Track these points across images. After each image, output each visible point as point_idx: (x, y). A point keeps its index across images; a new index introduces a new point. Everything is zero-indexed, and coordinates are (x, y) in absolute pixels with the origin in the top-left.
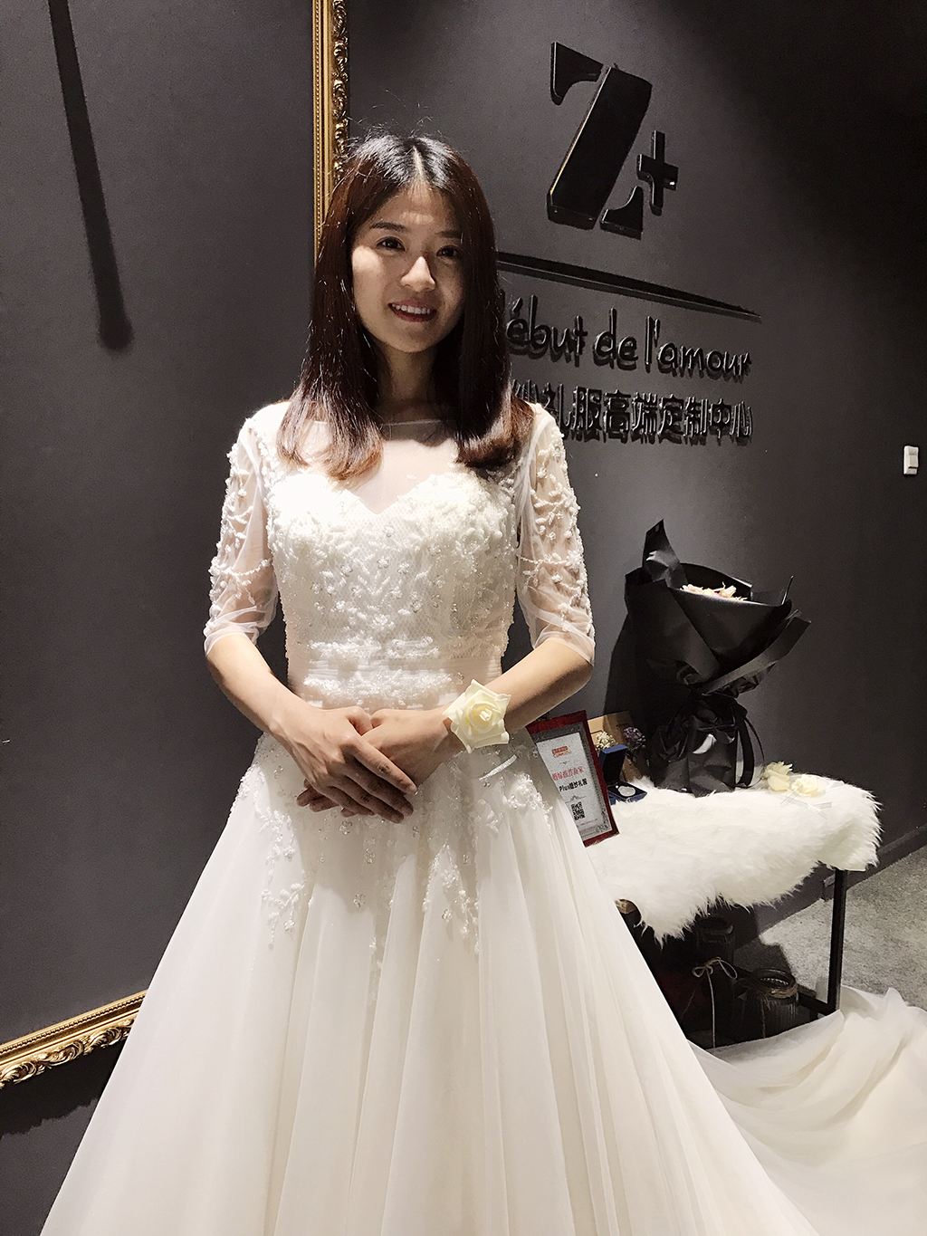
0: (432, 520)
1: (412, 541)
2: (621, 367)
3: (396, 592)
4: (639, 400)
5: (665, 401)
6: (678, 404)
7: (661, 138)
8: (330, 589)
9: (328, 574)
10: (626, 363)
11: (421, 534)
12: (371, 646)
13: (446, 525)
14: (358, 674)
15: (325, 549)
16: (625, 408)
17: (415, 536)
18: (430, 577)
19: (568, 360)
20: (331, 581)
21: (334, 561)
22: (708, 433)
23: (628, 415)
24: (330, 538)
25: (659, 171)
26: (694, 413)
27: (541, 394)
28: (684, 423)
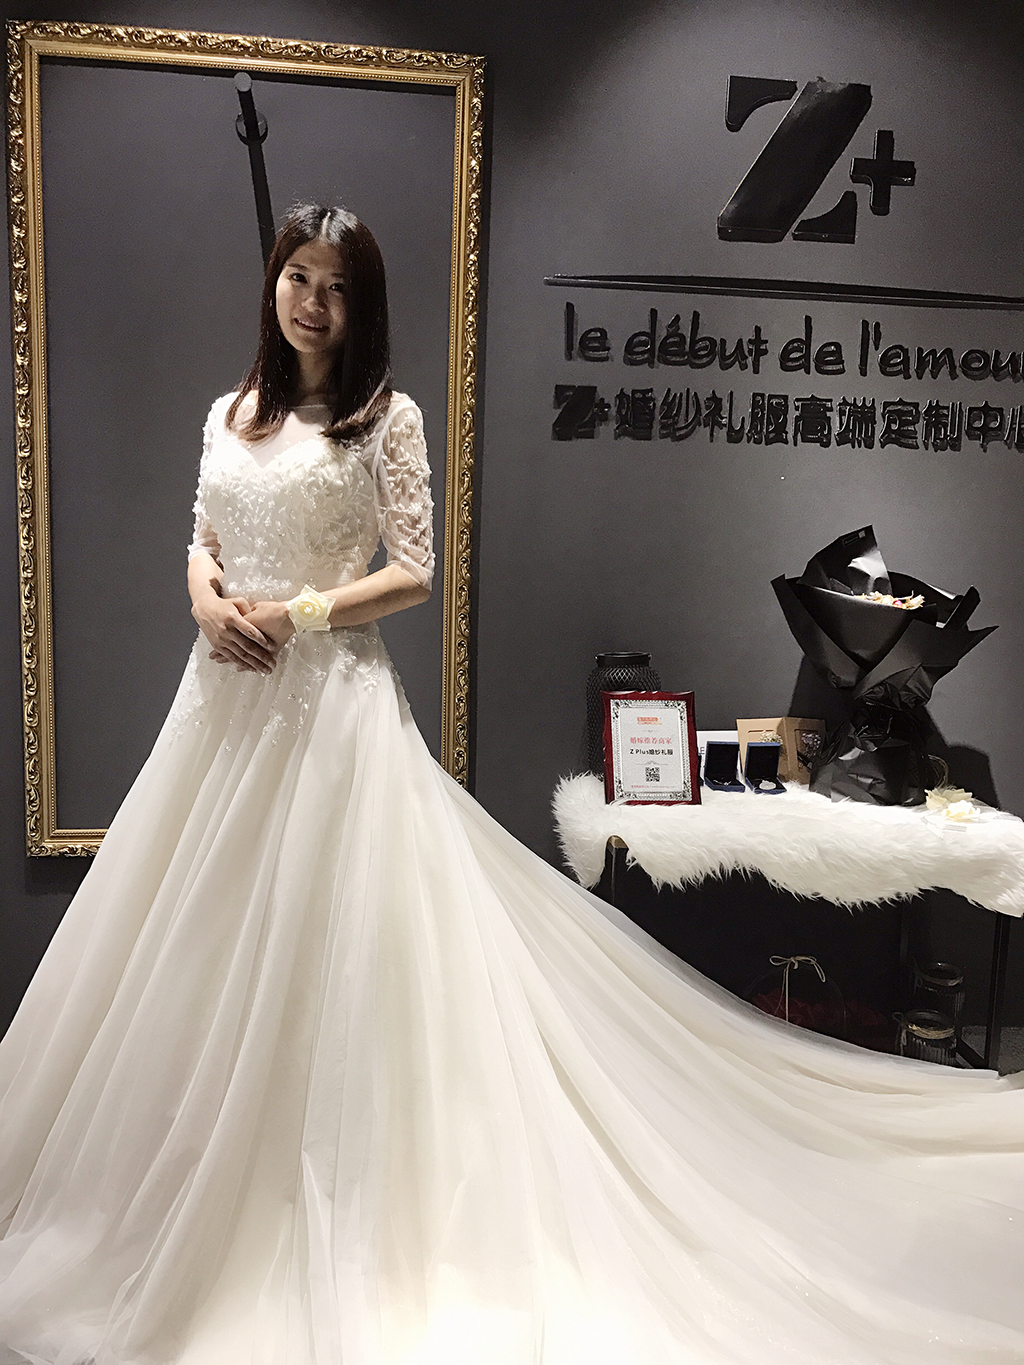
0: (289, 471)
1: (278, 486)
2: (819, 370)
4: (845, 403)
5: (886, 405)
6: (909, 408)
7: (885, 139)
10: (830, 368)
11: (282, 481)
13: (297, 475)
15: (227, 491)
16: (824, 412)
19: (744, 367)
22: (964, 439)
23: (829, 420)
24: (231, 484)
25: (884, 171)
26: (936, 416)
27: (702, 400)
28: (920, 427)
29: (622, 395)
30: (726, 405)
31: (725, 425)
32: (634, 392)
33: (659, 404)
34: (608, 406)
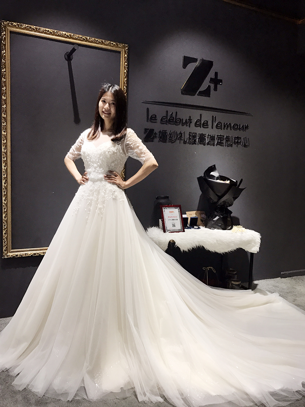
2: (203, 127)
3: (97, 160)
4: (209, 135)
5: (217, 136)
6: (222, 137)
7: (216, 74)
8: (88, 160)
9: (88, 157)
10: (205, 127)
12: (93, 169)
14: (91, 175)
16: (204, 137)
17: (100, 151)
18: (103, 158)
19: (187, 126)
20: (88, 158)
21: (88, 155)
22: (233, 144)
23: (205, 139)
25: (216, 81)
26: (228, 139)
27: (178, 133)
28: (224, 141)
29: (160, 132)
30: (183, 135)
31: (183, 140)
32: (163, 131)
33: (168, 134)
34: (157, 134)
